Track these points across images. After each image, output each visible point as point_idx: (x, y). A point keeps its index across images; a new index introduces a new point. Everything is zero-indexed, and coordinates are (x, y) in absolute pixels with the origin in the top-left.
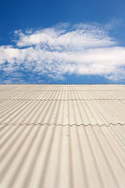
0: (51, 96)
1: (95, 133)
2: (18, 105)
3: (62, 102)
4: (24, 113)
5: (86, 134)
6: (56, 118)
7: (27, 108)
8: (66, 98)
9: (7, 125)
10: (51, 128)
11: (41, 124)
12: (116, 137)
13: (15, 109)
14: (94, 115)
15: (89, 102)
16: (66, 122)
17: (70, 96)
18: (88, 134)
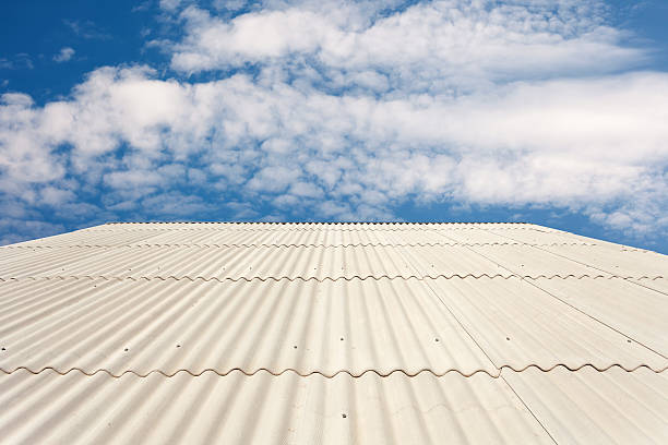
0: (283, 265)
1: (447, 405)
2: (158, 300)
3: (323, 286)
4: (181, 330)
5: (416, 409)
6: (302, 347)
7: (191, 311)
8: (338, 273)
9: (110, 374)
10: (280, 385)
11: (242, 371)
12: (528, 416)
13: (145, 315)
14: (442, 336)
15: (422, 285)
16: (337, 363)
17: (350, 262)
18: (424, 409)
